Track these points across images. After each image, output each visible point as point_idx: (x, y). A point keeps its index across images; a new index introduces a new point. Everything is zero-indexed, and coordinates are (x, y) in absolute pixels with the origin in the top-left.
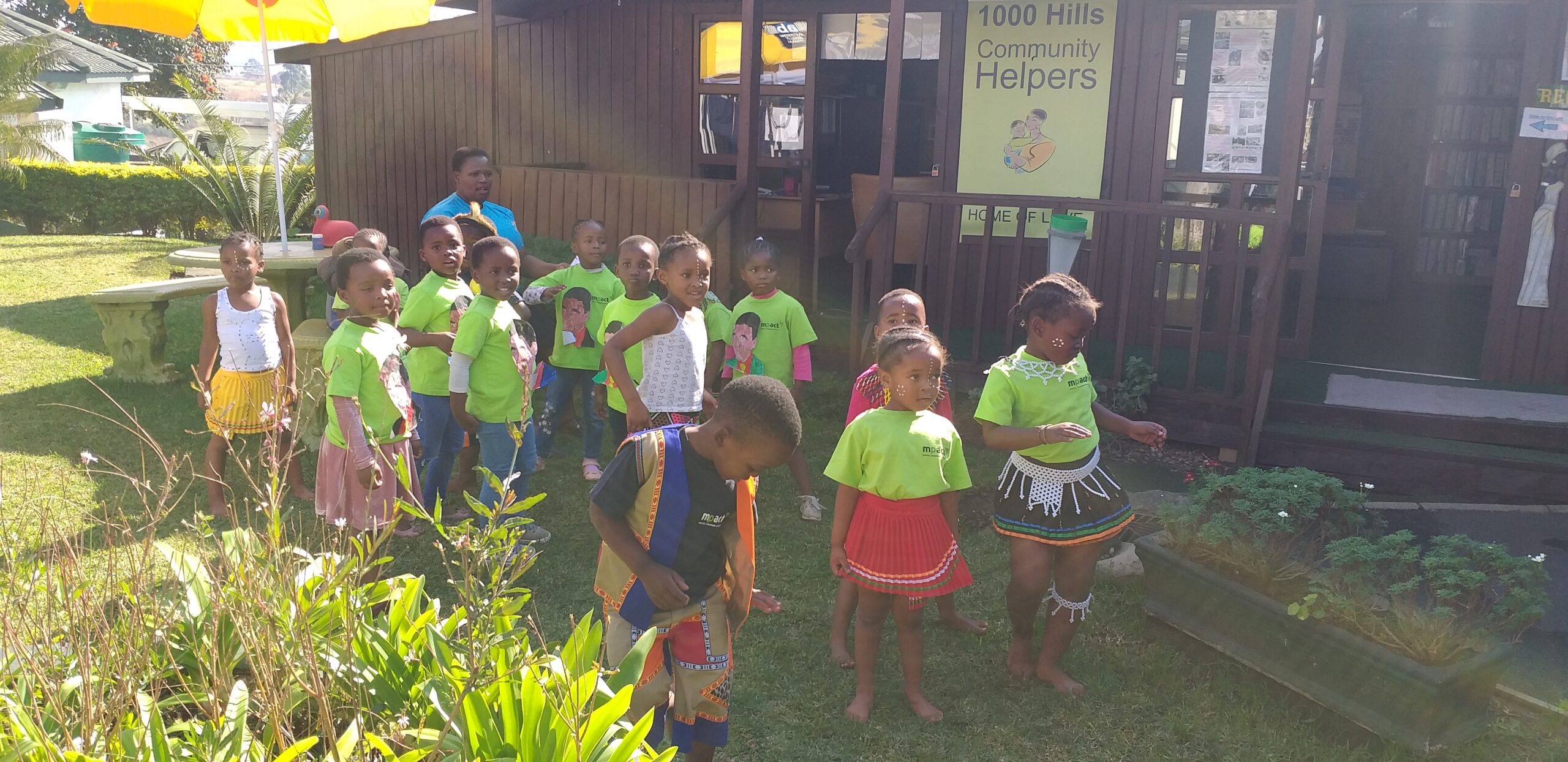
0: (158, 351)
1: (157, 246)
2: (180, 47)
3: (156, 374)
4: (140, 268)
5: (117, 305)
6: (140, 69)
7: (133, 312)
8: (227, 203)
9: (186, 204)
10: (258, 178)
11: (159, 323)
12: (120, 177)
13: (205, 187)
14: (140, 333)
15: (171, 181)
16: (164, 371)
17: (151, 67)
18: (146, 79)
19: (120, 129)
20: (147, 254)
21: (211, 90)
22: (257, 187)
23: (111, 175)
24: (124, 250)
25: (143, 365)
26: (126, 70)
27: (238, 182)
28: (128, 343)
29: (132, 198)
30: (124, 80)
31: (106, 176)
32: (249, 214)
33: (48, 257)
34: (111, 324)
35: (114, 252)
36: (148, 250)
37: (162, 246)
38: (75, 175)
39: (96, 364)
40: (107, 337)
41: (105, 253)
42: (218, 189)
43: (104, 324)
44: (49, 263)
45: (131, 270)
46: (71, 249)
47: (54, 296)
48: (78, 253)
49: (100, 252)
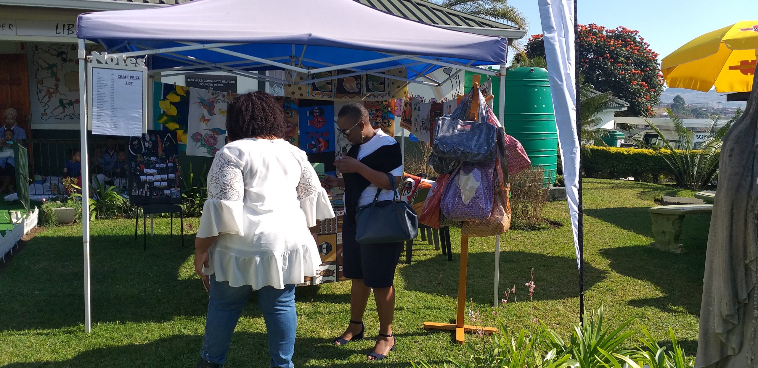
0: (677, 239)
1: (645, 186)
2: (639, 94)
3: (676, 249)
4: (641, 196)
5: (662, 214)
6: (625, 105)
7: (668, 219)
8: (679, 168)
10: (699, 156)
11: (680, 225)
13: (670, 160)
14: (670, 228)
15: (652, 157)
16: (679, 248)
17: (629, 104)
18: (626, 109)
20: (642, 190)
21: (650, 113)
22: (697, 161)
24: (631, 187)
25: (669, 243)
27: (686, 157)
28: (663, 232)
32: (690, 173)
33: (600, 188)
34: (657, 223)
35: (627, 188)
36: (642, 188)
37: (647, 186)
39: (644, 241)
40: (654, 228)
41: (623, 188)
42: (675, 159)
43: (653, 222)
44: (602, 191)
45: (637, 197)
46: (609, 185)
47: (612, 206)
48: (613, 187)
49: (621, 188)
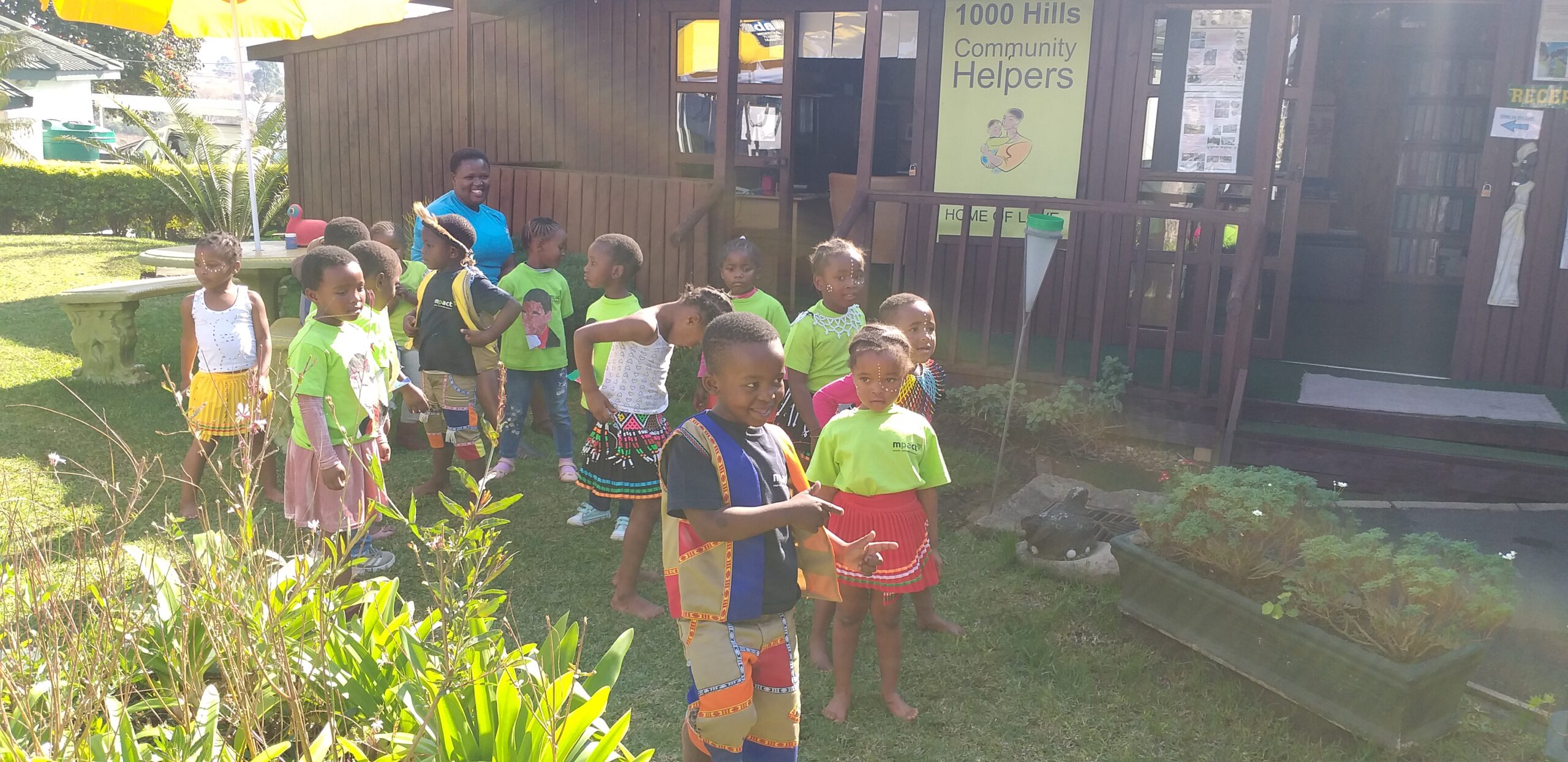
0: (128, 352)
1: (127, 246)
2: (151, 44)
3: (127, 376)
4: (110, 268)
5: (87, 305)
6: (110, 67)
7: (102, 312)
8: (199, 202)
9: (157, 203)
10: (231, 177)
11: (129, 323)
12: (90, 176)
13: (177, 186)
14: (109, 333)
15: (142, 180)
16: (134, 372)
17: (122, 65)
18: (117, 76)
19: (89, 127)
20: (117, 254)
21: (182, 87)
22: (229, 186)
23: (81, 174)
24: (94, 250)
25: (112, 366)
26: (96, 68)
27: (209, 180)
28: (97, 343)
29: (101, 197)
30: (94, 77)
31: (76, 174)
32: (221, 213)
33: (16, 257)
34: (80, 324)
35: (83, 252)
36: (118, 250)
37: (132, 246)
38: (45, 174)
39: (64, 366)
40: (76, 338)
41: (74, 252)
42: (190, 188)
43: (73, 324)
44: (18, 263)
45: (101, 270)
46: (41, 248)
47: (23, 296)
48: (47, 253)
49: (69, 252)
